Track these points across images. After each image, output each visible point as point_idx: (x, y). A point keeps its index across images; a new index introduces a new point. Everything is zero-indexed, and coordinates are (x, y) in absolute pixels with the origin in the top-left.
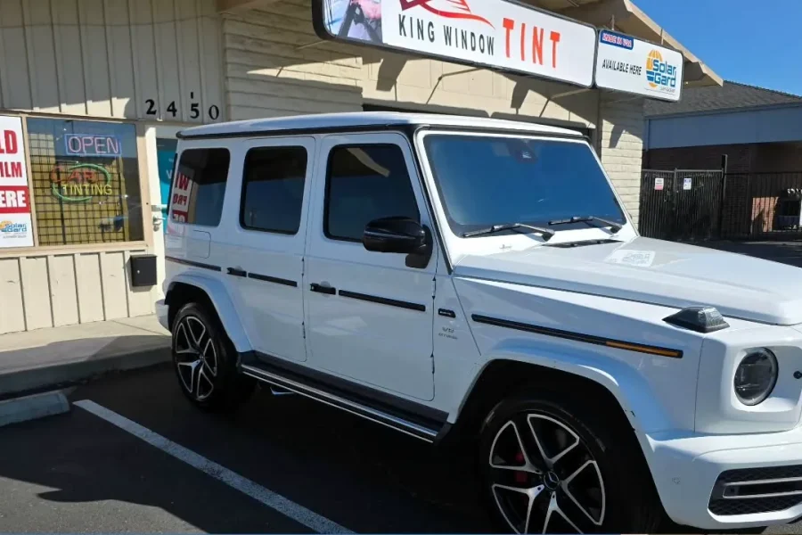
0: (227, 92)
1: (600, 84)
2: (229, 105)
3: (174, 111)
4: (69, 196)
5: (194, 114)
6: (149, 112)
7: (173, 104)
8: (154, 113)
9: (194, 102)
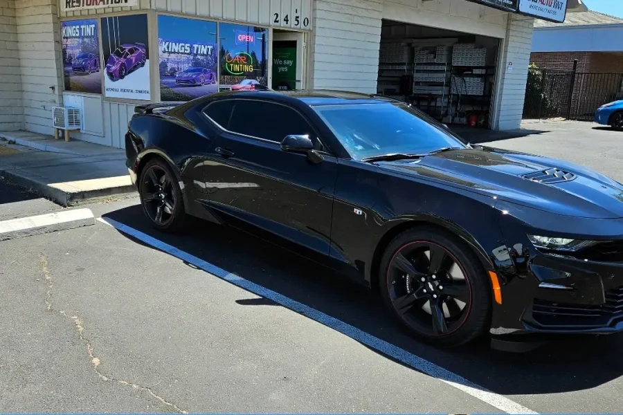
0: (314, 10)
1: (521, 9)
2: (315, 18)
3: (286, 20)
4: (233, 71)
5: (296, 23)
6: (276, 21)
7: (287, 17)
8: (277, 22)
9: (298, 15)
